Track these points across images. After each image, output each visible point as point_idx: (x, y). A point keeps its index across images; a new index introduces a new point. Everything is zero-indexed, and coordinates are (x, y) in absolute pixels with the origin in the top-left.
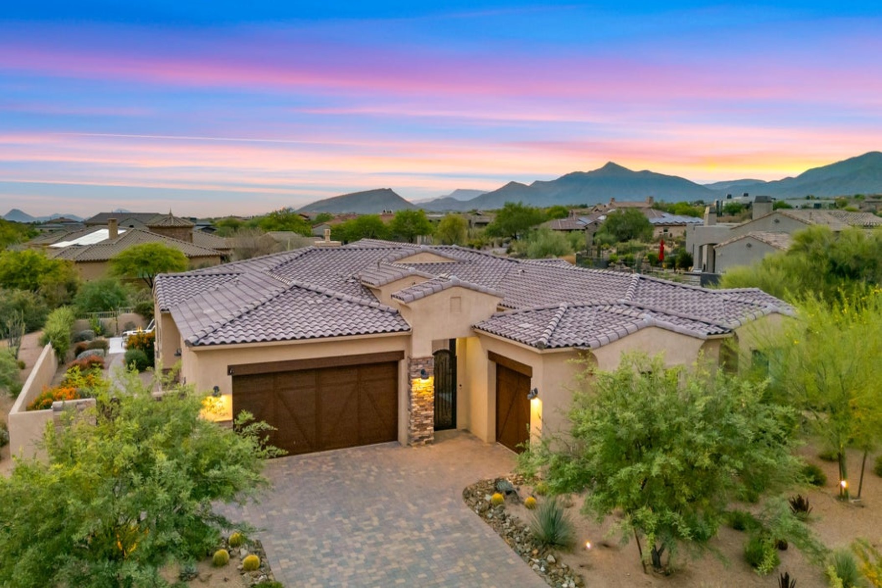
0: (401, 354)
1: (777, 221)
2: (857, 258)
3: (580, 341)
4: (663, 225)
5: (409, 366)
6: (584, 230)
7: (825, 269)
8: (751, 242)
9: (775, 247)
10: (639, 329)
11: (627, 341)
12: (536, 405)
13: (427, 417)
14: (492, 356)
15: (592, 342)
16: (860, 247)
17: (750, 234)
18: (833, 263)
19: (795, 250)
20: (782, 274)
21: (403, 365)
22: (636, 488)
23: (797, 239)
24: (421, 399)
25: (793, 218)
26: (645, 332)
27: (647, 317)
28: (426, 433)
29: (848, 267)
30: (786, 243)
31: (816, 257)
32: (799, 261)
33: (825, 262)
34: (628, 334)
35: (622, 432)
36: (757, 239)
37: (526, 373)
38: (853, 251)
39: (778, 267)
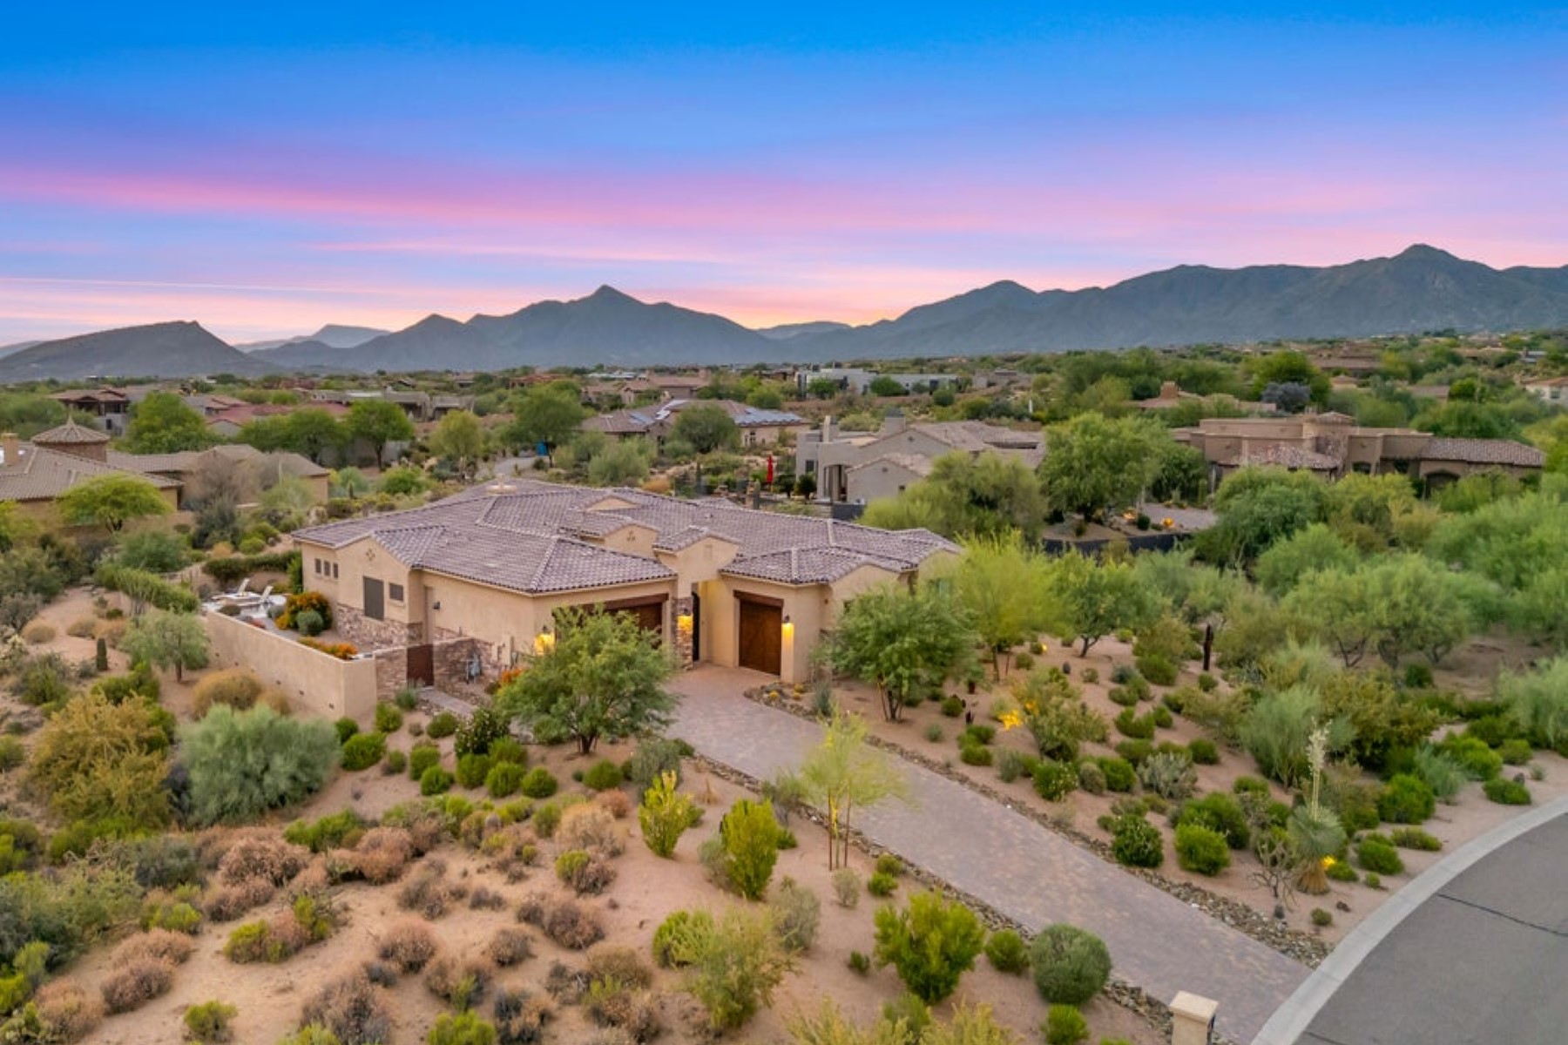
0: (666, 596)
1: (911, 439)
2: (995, 487)
3: (820, 577)
4: (748, 426)
5: (674, 606)
6: (643, 433)
7: (965, 500)
8: (887, 465)
9: (912, 472)
10: (859, 566)
11: (850, 577)
12: (787, 629)
13: (688, 648)
14: (737, 594)
15: (830, 578)
16: (998, 475)
17: (885, 456)
18: (973, 493)
19: (935, 477)
20: (927, 506)
21: (668, 608)
22: (895, 658)
23: (938, 466)
24: (684, 633)
25: (928, 436)
26: (862, 569)
27: (864, 558)
28: (687, 662)
29: (987, 498)
30: (926, 469)
31: (956, 487)
32: (941, 491)
33: (966, 492)
34: (852, 570)
35: (883, 628)
36: (894, 463)
37: (778, 604)
38: (992, 480)
39: (922, 499)
